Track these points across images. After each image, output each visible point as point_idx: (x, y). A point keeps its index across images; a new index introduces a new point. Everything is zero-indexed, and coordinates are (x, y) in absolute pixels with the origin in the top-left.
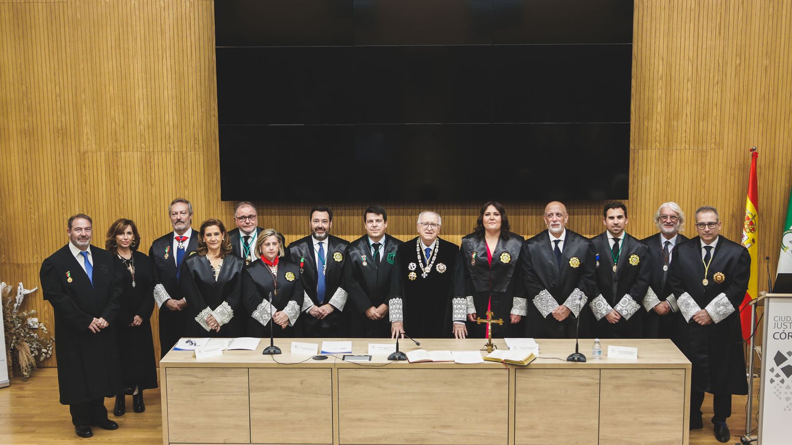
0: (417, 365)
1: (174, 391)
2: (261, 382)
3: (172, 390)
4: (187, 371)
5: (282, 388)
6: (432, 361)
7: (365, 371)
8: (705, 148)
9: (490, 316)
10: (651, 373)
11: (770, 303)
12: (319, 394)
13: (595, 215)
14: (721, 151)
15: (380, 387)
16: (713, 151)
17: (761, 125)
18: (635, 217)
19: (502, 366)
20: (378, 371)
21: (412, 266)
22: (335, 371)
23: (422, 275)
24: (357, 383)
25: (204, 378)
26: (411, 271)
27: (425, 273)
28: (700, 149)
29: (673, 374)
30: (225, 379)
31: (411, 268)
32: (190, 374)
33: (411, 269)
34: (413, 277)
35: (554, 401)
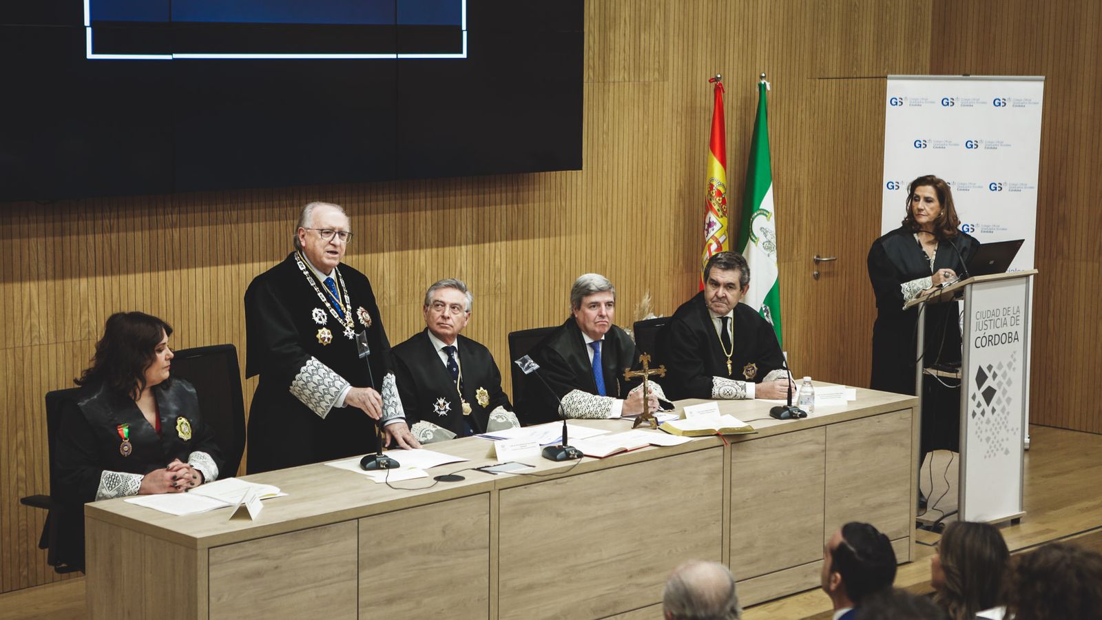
0: (609, 462)
1: (224, 600)
2: (379, 544)
3: (219, 599)
4: (250, 548)
5: (413, 550)
6: (626, 451)
7: (538, 488)
8: (647, 79)
9: (645, 363)
10: (879, 422)
11: (973, 292)
12: (469, 549)
13: (512, 203)
14: (666, 83)
15: (558, 515)
16: (656, 83)
17: (709, 40)
18: (563, 204)
19: (715, 441)
20: (557, 483)
21: (318, 315)
22: (494, 495)
23: (346, 333)
24: (526, 513)
25: (278, 558)
26: (321, 326)
27: (348, 328)
28: (642, 80)
29: (901, 418)
30: (317, 552)
31: (320, 320)
32: (254, 553)
33: (320, 322)
34: (329, 339)
35: (775, 492)
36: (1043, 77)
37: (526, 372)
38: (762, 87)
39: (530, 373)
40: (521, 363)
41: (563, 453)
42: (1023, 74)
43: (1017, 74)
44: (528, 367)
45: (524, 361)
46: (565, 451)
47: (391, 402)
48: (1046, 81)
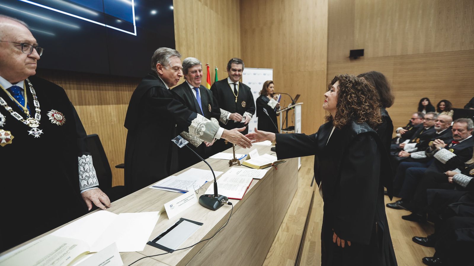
34: (6, 140)
36: (272, 69)
37: (181, 147)
38: (216, 69)
39: (183, 147)
40: (175, 140)
41: (217, 202)
42: (268, 68)
43: (267, 68)
44: (181, 143)
45: (178, 140)
46: (218, 200)
47: (84, 176)
48: (273, 70)
